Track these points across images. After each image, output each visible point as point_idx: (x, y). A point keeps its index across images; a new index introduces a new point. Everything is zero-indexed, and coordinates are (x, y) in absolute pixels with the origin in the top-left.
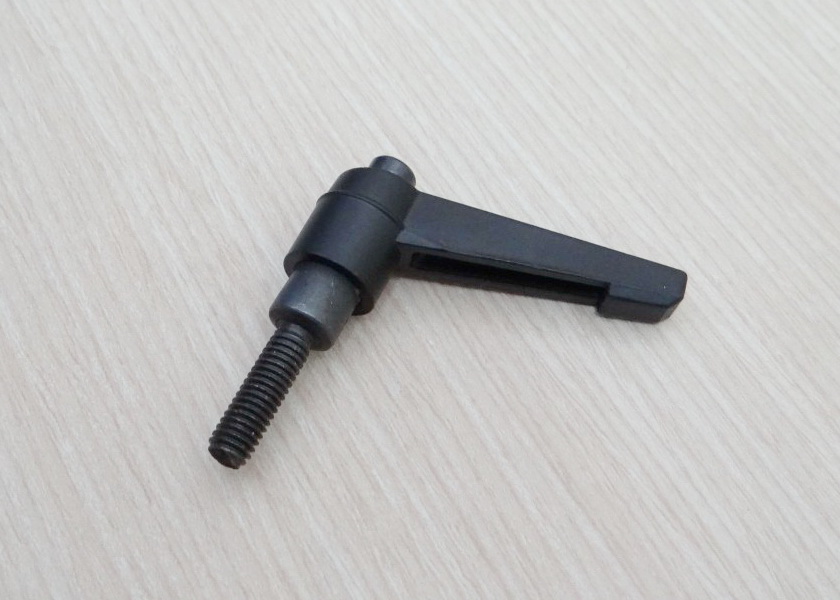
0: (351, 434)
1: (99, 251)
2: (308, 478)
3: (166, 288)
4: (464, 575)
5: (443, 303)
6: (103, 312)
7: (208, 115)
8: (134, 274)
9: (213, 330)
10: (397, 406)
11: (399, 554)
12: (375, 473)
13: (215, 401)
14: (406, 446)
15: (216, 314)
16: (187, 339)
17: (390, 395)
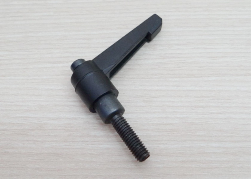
0: (150, 122)
1: (40, 167)
2: (158, 141)
3: (68, 152)
4: (207, 115)
5: (123, 78)
6: (64, 176)
7: (10, 110)
8: (56, 160)
9: (92, 145)
10: (148, 106)
11: (193, 128)
12: (165, 122)
13: (117, 155)
14: (162, 110)
15: (87, 141)
16: (91, 154)
17: (143, 106)
